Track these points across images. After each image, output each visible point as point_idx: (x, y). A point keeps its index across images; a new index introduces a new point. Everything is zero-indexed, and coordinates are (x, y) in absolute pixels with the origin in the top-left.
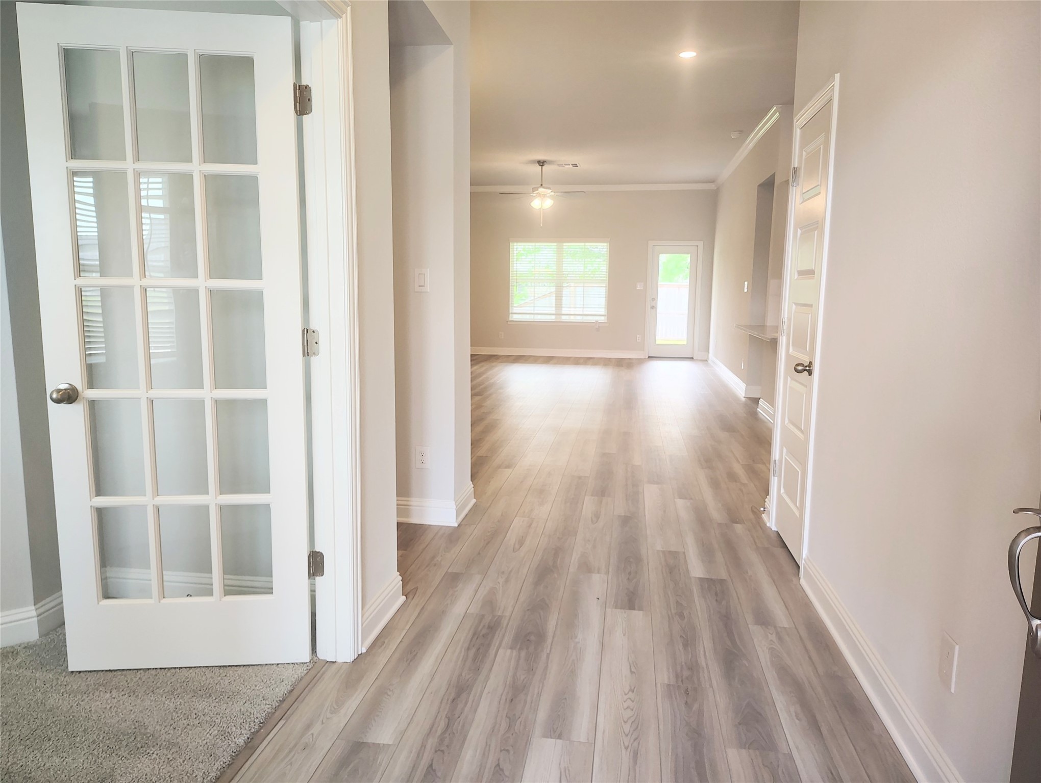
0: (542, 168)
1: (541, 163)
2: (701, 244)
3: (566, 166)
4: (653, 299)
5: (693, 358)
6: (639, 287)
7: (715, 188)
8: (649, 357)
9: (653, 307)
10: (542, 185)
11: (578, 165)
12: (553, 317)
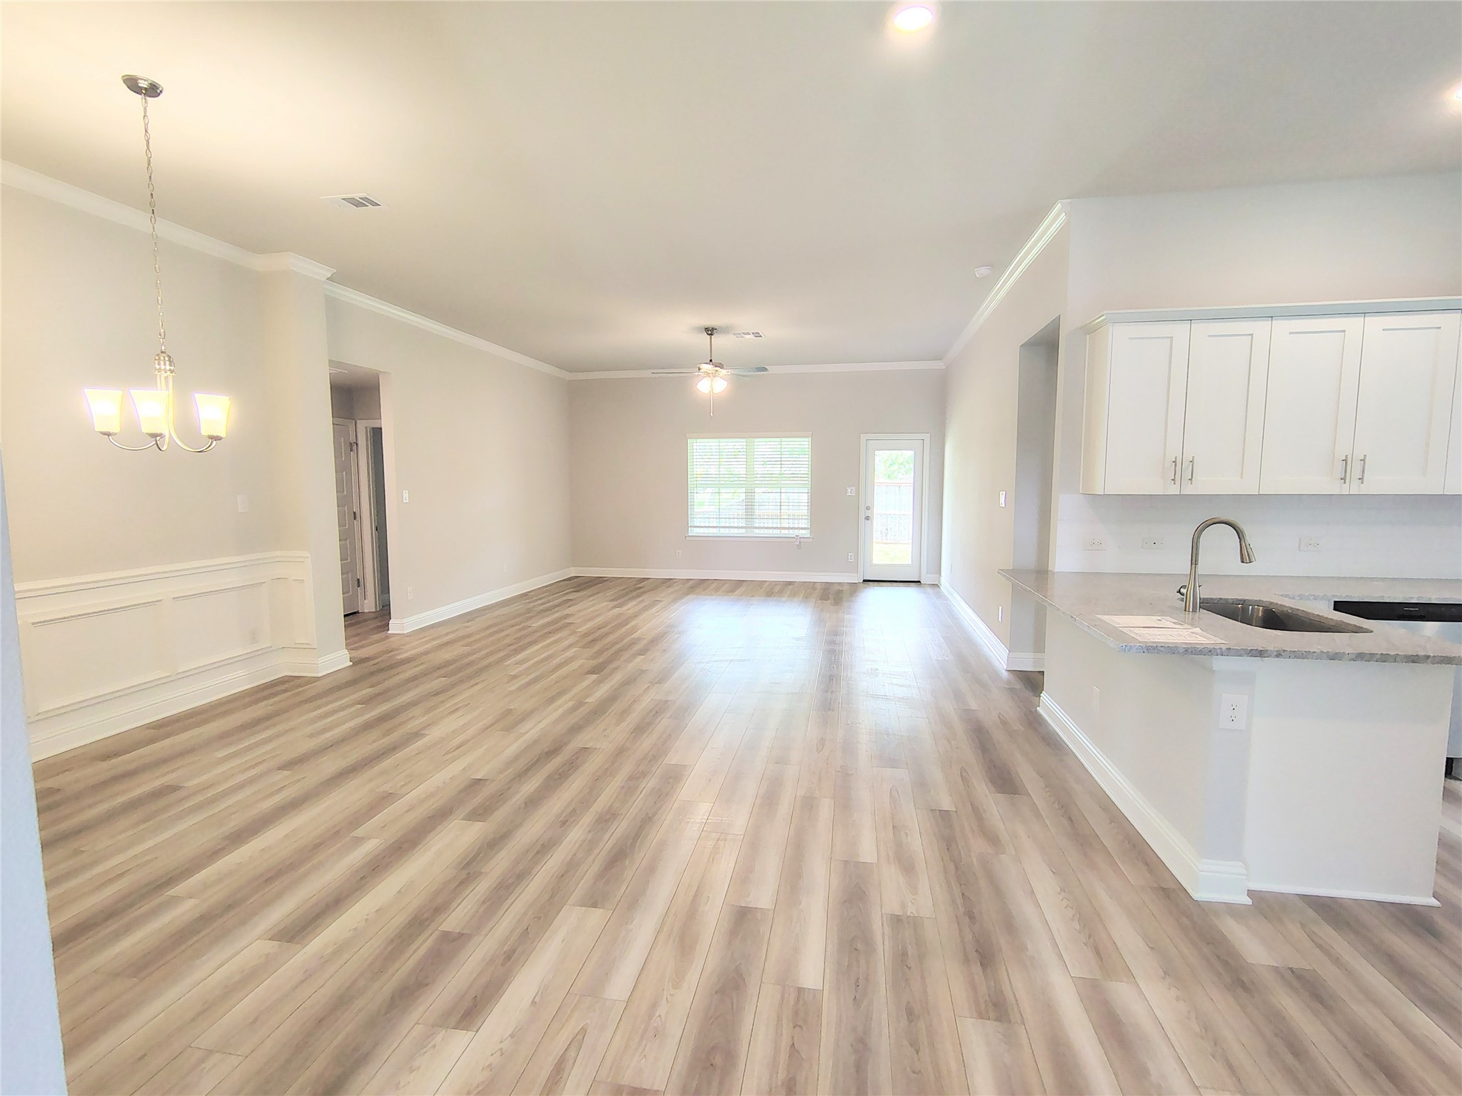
0: (711, 338)
1: (710, 331)
2: (927, 437)
3: (746, 336)
4: (868, 508)
5: (919, 582)
6: (850, 491)
7: (944, 367)
8: (864, 581)
9: (867, 518)
10: (711, 361)
11: (761, 334)
12: (744, 530)
